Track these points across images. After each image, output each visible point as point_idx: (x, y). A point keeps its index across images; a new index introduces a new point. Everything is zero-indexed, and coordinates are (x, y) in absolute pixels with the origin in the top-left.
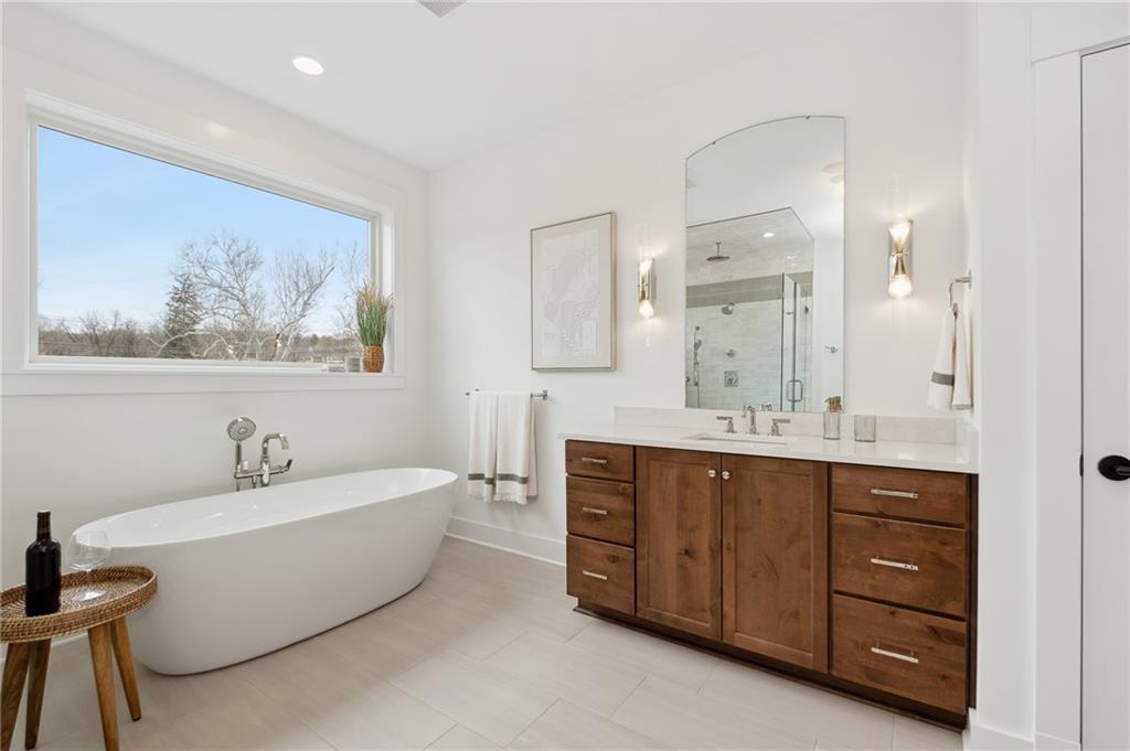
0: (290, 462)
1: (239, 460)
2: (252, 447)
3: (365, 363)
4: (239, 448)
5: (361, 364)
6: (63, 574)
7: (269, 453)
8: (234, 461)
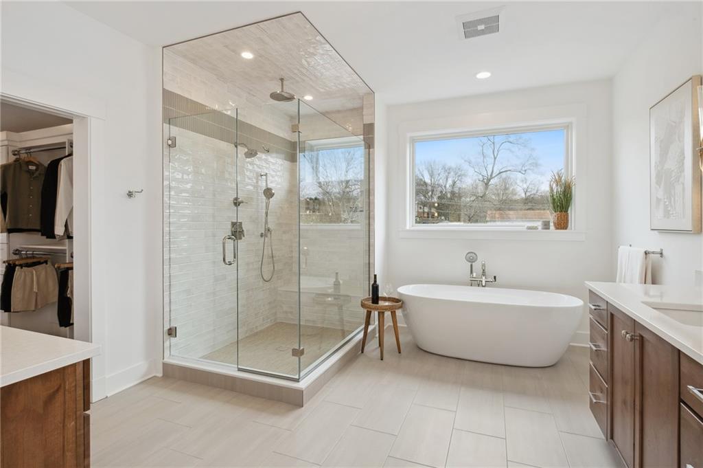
0: (495, 277)
1: (472, 272)
2: (477, 266)
3: (555, 224)
4: (471, 266)
5: (552, 224)
6: (380, 296)
7: (486, 271)
8: (470, 272)
